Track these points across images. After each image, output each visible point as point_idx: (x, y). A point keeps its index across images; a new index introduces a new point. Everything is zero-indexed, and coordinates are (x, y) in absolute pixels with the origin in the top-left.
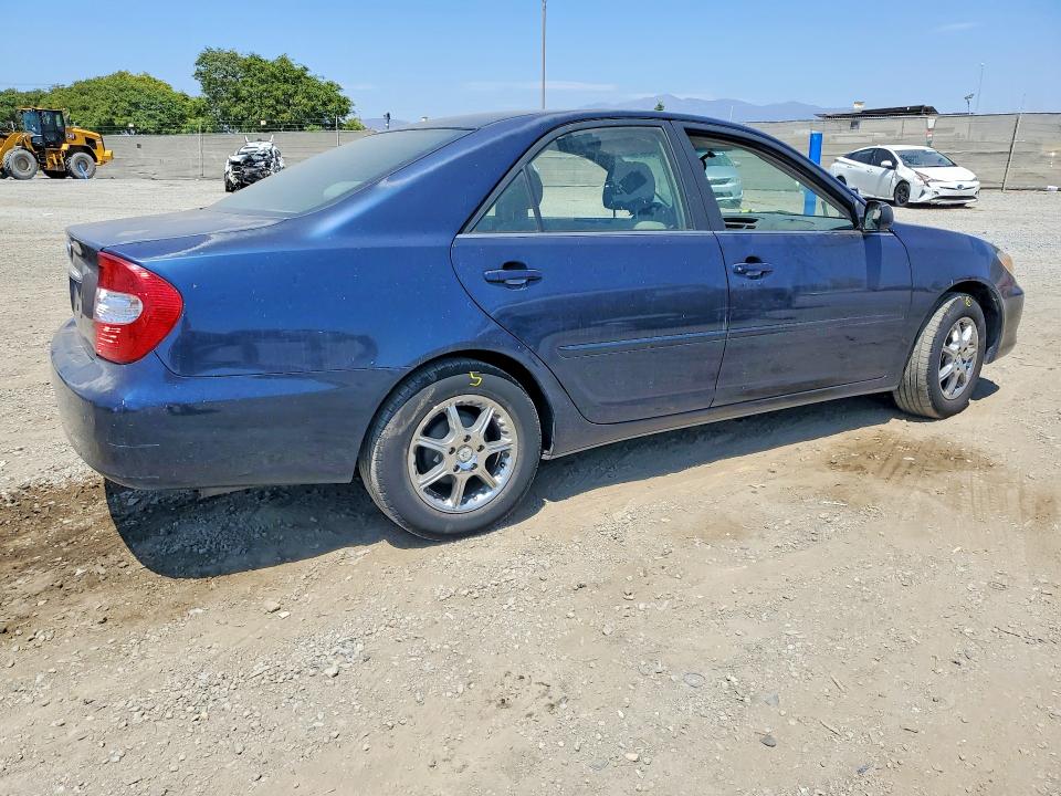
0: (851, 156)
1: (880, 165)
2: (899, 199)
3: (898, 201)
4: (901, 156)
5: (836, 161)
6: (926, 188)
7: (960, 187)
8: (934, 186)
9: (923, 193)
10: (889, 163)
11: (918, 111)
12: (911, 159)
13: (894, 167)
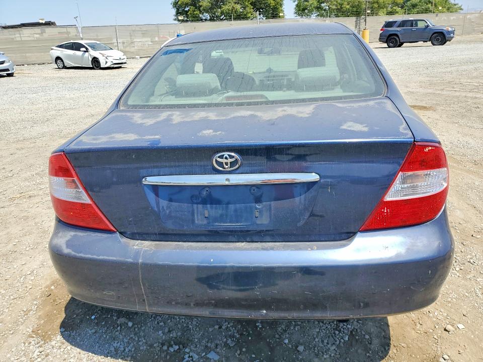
0: (61, 46)
1: (80, 51)
2: (95, 66)
3: (95, 67)
4: (89, 46)
5: (52, 49)
6: (107, 60)
7: (120, 58)
8: (110, 59)
9: (106, 62)
10: (84, 49)
11: (49, 24)
12: (94, 47)
13: (87, 51)
